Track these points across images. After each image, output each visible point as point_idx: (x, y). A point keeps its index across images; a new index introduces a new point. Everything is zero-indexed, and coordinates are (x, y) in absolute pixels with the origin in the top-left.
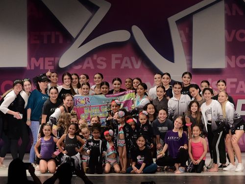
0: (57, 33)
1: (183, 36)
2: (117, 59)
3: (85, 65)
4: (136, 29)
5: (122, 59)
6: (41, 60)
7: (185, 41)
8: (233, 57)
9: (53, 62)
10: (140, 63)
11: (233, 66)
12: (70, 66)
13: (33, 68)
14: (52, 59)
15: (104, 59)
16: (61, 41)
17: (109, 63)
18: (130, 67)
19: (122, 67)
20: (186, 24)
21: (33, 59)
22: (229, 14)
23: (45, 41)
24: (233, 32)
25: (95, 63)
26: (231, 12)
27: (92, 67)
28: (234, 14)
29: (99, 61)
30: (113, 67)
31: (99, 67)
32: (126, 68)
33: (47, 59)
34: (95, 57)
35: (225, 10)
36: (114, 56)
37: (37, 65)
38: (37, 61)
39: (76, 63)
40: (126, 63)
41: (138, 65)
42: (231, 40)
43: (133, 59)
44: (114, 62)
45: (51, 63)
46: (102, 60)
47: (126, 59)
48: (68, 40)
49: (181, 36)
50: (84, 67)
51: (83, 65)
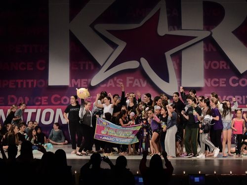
0: (90, 63)
1: (175, 65)
2: (130, 80)
3: (109, 84)
4: (143, 60)
5: (133, 80)
6: (79, 80)
7: (177, 68)
8: (209, 80)
9: (87, 82)
10: (145, 83)
11: (209, 85)
12: (99, 85)
13: (73, 86)
14: (86, 80)
15: (122, 80)
16: (92, 68)
17: (125, 83)
18: (139, 86)
19: (134, 86)
20: (178, 57)
21: (73, 80)
22: (207, 50)
23: (82, 68)
24: (209, 62)
25: (115, 83)
26: (208, 49)
27: (114, 86)
28: (210, 50)
29: (118, 81)
30: (128, 86)
31: (118, 85)
32: (137, 86)
33: (83, 80)
34: (115, 79)
35: (204, 47)
36: (128, 78)
37: (76, 84)
38: (76, 81)
39: (103, 83)
40: (137, 83)
41: (144, 84)
42: (207, 68)
43: (141, 80)
44: (128, 82)
45: (85, 83)
46: (120, 81)
47: (136, 80)
48: (97, 67)
49: (174, 65)
50: (108, 86)
51: (107, 84)
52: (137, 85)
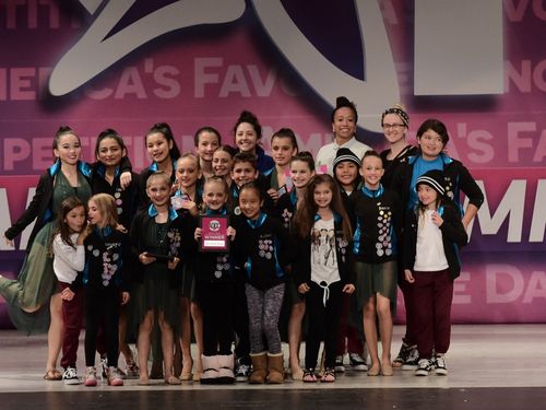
52: (234, 88)
